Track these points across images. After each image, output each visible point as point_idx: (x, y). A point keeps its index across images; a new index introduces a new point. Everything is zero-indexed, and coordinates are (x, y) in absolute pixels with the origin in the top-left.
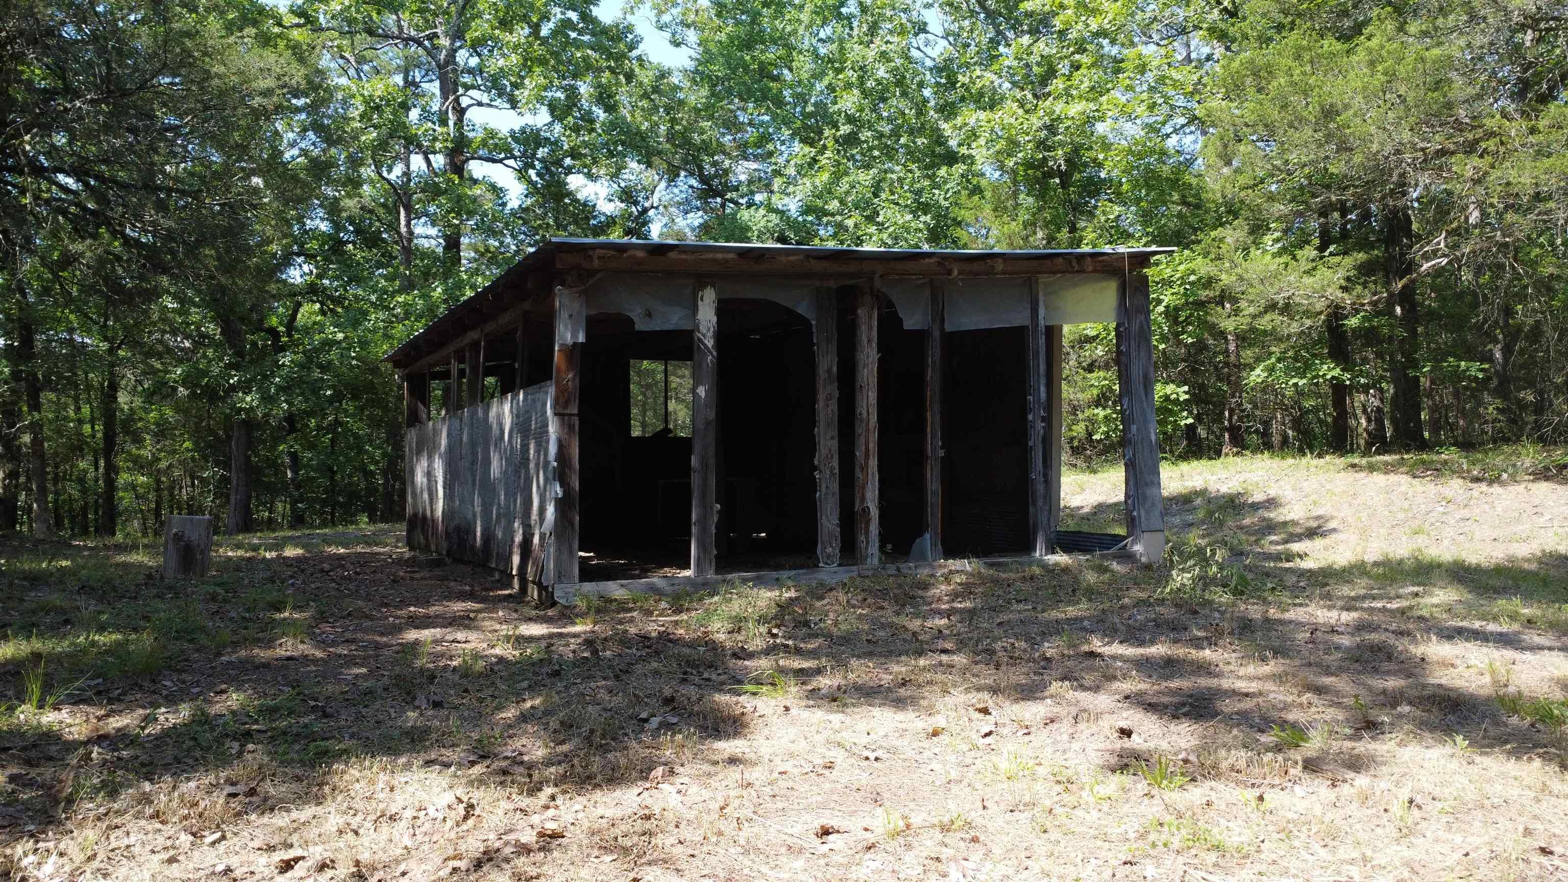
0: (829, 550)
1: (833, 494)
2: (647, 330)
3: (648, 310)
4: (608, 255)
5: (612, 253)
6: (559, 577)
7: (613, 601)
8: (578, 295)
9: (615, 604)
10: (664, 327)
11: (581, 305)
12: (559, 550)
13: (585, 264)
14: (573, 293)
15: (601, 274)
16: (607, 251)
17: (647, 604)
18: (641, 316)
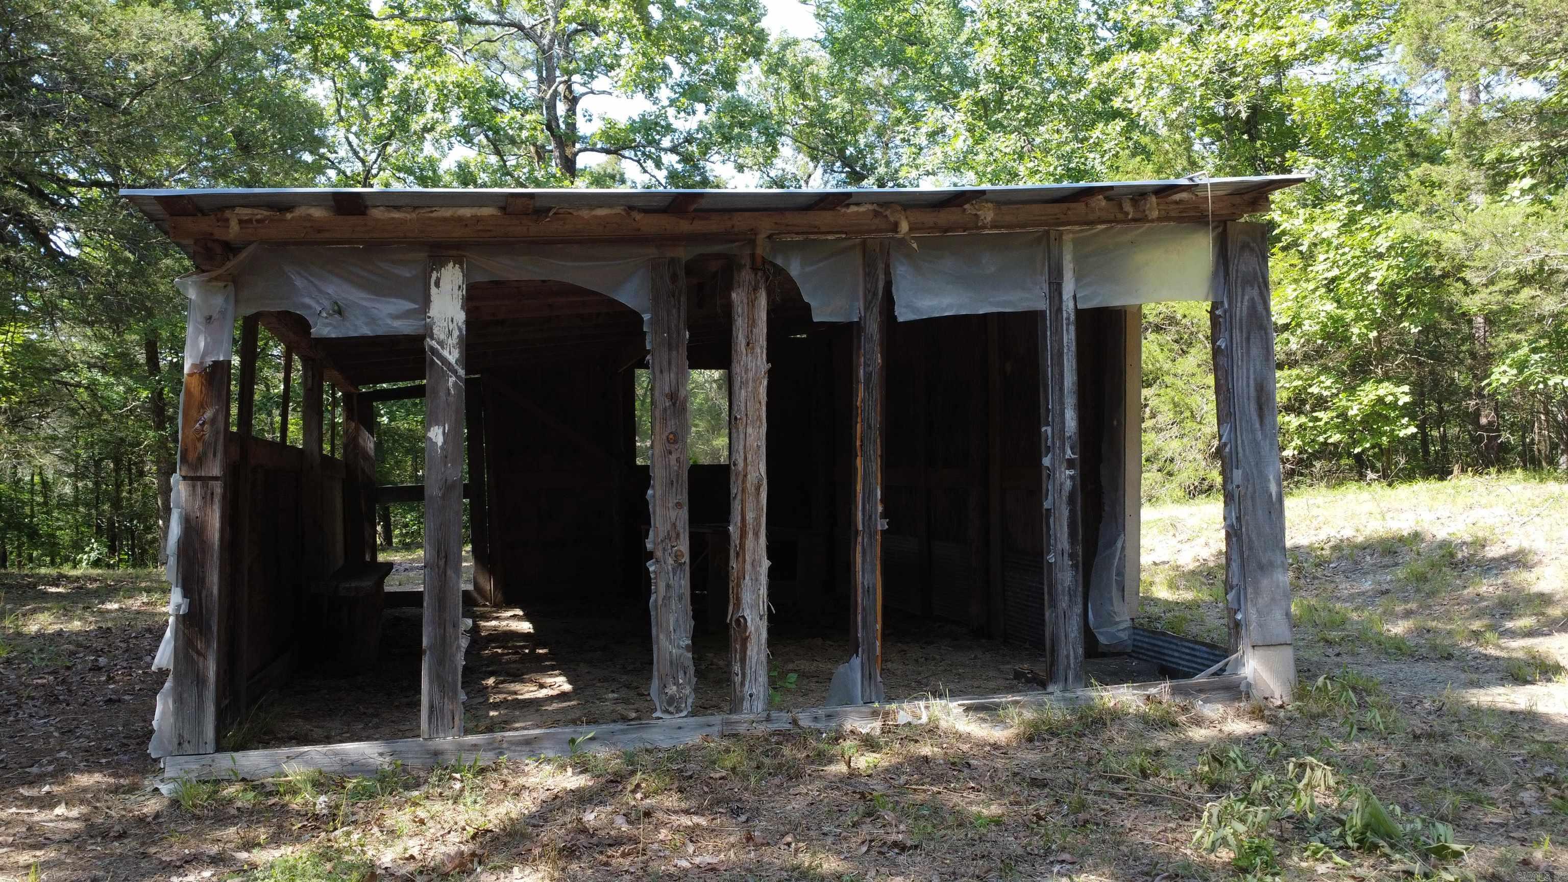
0: (672, 690)
1: (680, 598)
2: (333, 336)
3: (336, 303)
4: (259, 217)
5: (265, 213)
6: (180, 744)
7: (254, 788)
8: (222, 284)
9: (251, 795)
10: (366, 331)
11: (226, 300)
12: (179, 700)
13: (219, 234)
14: (210, 280)
15: (251, 248)
16: (256, 211)
17: (299, 800)
18: (324, 315)
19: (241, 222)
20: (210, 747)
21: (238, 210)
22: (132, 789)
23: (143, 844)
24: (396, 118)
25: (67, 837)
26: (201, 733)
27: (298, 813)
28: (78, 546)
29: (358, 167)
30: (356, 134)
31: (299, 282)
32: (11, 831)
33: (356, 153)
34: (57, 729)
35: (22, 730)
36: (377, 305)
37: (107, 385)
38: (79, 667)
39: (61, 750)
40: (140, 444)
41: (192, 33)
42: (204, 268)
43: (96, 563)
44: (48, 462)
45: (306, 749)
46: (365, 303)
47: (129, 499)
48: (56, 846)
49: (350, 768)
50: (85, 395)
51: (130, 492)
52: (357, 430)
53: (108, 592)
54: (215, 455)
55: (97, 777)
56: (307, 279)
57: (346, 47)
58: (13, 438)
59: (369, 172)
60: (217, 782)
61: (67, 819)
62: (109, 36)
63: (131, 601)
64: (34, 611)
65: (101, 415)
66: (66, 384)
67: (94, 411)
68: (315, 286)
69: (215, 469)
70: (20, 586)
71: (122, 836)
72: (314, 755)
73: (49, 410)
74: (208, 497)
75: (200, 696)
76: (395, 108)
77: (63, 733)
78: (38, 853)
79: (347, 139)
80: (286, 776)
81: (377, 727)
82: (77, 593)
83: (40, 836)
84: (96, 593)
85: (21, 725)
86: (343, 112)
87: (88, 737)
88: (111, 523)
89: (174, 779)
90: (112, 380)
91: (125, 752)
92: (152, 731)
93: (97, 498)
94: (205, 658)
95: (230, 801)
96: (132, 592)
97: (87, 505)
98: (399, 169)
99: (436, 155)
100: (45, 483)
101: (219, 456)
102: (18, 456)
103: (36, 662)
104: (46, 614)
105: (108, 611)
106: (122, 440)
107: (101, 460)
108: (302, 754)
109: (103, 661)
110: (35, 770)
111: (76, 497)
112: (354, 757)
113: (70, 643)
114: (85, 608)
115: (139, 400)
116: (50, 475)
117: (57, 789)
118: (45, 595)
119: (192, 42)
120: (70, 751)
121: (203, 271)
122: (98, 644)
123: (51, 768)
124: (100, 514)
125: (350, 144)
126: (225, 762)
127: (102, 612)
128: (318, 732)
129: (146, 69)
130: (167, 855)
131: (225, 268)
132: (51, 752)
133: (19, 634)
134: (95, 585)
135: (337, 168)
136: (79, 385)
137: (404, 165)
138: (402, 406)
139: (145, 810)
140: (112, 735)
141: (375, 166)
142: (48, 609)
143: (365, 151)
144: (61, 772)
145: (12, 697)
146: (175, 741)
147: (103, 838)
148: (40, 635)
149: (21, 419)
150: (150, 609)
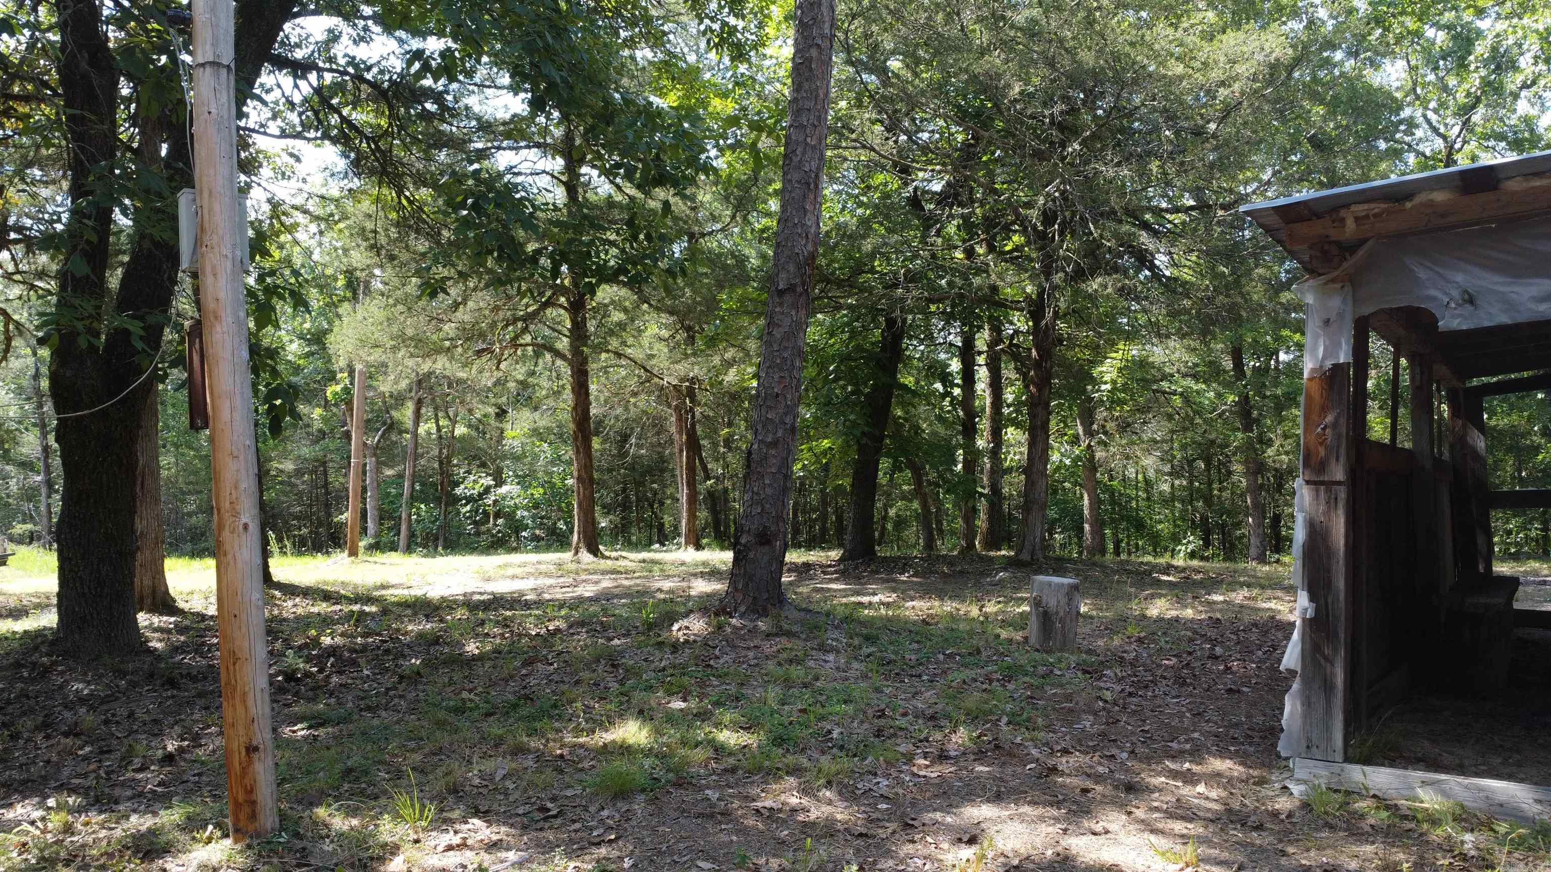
2: (1464, 328)
3: (1466, 292)
4: (1376, 211)
5: (1383, 206)
6: (1308, 747)
7: (1387, 808)
8: (1338, 286)
9: (1384, 814)
10: (1504, 319)
11: (1344, 301)
12: (1307, 703)
13: (1334, 234)
14: (1326, 284)
15: (1370, 244)
16: (1372, 206)
17: (1439, 831)
18: (1453, 305)
19: (1357, 219)
20: (1339, 757)
21: (1354, 208)
22: (1261, 782)
23: (1280, 841)
24: (1486, 83)
25: (1209, 815)
26: (1329, 739)
27: (1440, 847)
28: (1176, 539)
29: (1439, 143)
30: (1435, 111)
31: (1422, 274)
32: (1162, 798)
33: (1435, 130)
34: (1190, 710)
35: (1160, 706)
36: (1516, 289)
37: (1198, 392)
38: (1199, 653)
39: (1194, 731)
40: (1228, 446)
41: (1274, 46)
42: (1321, 271)
43: (1192, 555)
44: (1150, 462)
45: (1443, 777)
46: (1501, 289)
47: (1219, 497)
48: (1202, 822)
49: (1498, 809)
50: (1177, 401)
51: (1220, 490)
52: (1464, 427)
53: (1213, 584)
54: (1337, 460)
55: (1228, 764)
56: (1432, 270)
57: (1420, 20)
58: (1124, 442)
59: (1452, 147)
60: (1348, 793)
61: (1207, 798)
62: (1199, 70)
63: (1233, 595)
64: (1153, 596)
65: (1193, 419)
66: (1164, 393)
67: (1187, 415)
68: (1440, 275)
69: (1338, 473)
70: (1138, 573)
71: (1259, 828)
72: (1452, 784)
73: (1151, 416)
74: (1332, 501)
75: (1328, 701)
76: (1483, 72)
77: (1194, 715)
78: (1190, 826)
79: (1425, 116)
80: (1422, 802)
81: (1519, 765)
82: (1185, 582)
83: (1188, 809)
84: (1201, 584)
85: (1158, 701)
86: (1419, 91)
87: (1216, 723)
88: (1204, 519)
89: (1305, 782)
90: (1203, 386)
91: (1250, 744)
92: (1282, 730)
93: (1191, 495)
94: (1332, 665)
95: (1362, 817)
96: (1233, 586)
97: (1183, 502)
98: (1487, 137)
99: (1534, 112)
100: (1147, 481)
101: (1342, 460)
102: (1128, 458)
103: (1162, 643)
104: (1163, 600)
105: (1215, 603)
106: (1213, 442)
107: (1194, 460)
108: (1439, 781)
109: (1218, 650)
110: (1174, 745)
111: (1172, 493)
112: (1502, 798)
113: (1186, 629)
114: (1195, 598)
115: (1226, 404)
116: (1151, 474)
117: (1196, 768)
118: (1159, 583)
119: (1274, 55)
120: (1202, 734)
121: (1320, 275)
122: (1212, 633)
123: (1188, 746)
124: (1195, 509)
125: (1428, 122)
126: (1357, 774)
127: (1211, 603)
128: (1447, 758)
129: (1233, 92)
130: (1305, 858)
131: (1341, 269)
132: (1186, 731)
133: (1144, 616)
134: (1201, 576)
135: (1415, 150)
136: (1174, 393)
137: (1493, 130)
138: (1504, 401)
139: (1277, 806)
140: (1236, 725)
141: (1459, 140)
142: (1165, 596)
143: (1446, 125)
144: (1197, 753)
145: (1148, 674)
146: (1304, 744)
147: (1242, 825)
148: (1160, 619)
149: (1129, 425)
150: (1251, 603)
